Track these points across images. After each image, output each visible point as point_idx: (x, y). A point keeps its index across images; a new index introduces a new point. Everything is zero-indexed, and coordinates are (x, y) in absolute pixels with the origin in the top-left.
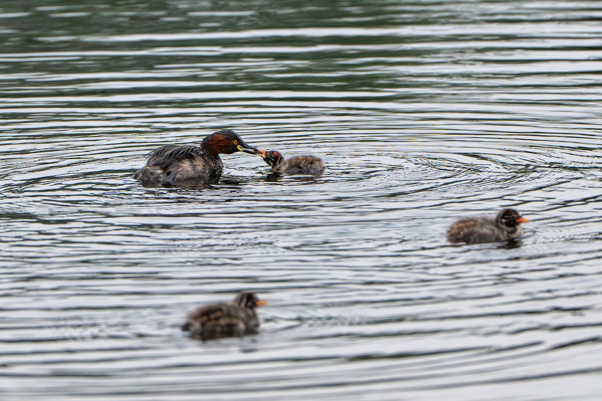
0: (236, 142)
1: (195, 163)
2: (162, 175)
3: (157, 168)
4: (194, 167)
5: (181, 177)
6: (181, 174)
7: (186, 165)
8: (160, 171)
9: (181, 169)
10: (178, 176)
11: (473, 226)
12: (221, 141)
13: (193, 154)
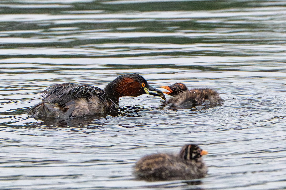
0: (144, 85)
1: (91, 101)
2: (57, 112)
3: (55, 105)
4: (90, 104)
5: (78, 114)
6: (78, 111)
7: (83, 103)
8: (56, 108)
9: (78, 107)
10: (75, 113)
11: (163, 162)
12: (131, 84)
13: (90, 93)
